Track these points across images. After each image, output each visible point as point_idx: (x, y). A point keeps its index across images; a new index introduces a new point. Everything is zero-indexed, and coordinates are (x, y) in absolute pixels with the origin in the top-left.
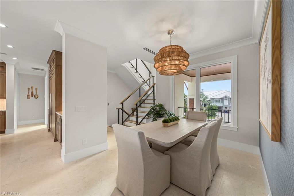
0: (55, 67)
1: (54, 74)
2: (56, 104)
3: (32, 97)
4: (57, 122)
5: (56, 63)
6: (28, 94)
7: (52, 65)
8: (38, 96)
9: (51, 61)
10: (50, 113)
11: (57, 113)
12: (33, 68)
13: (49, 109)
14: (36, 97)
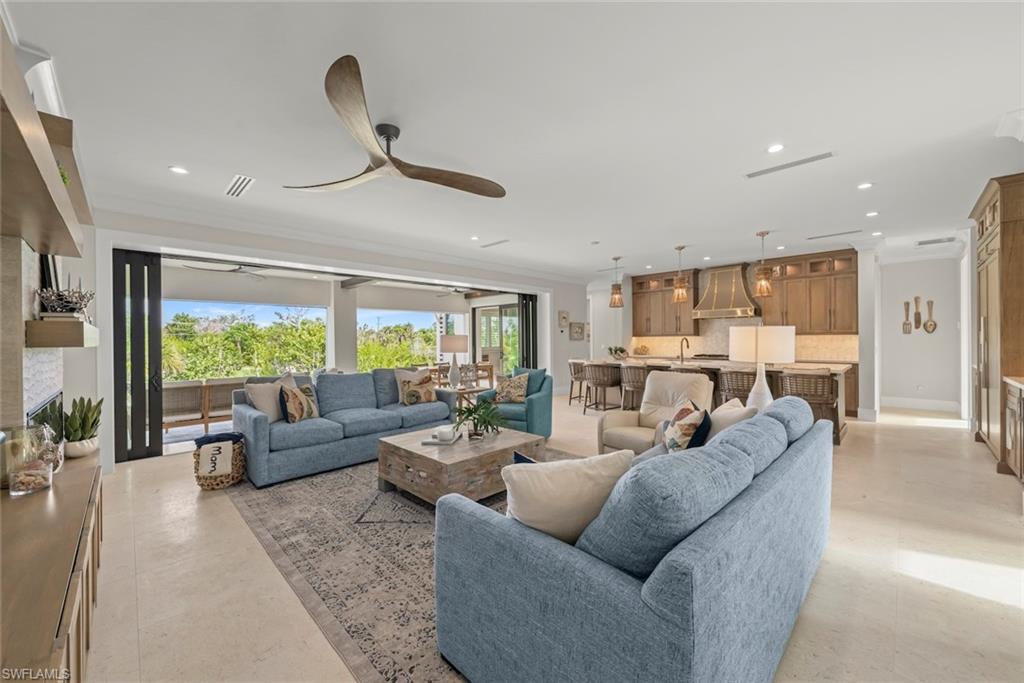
0: (998, 229)
1: (996, 254)
2: (1004, 351)
3: (917, 327)
4: (1008, 412)
5: (1003, 216)
6: (904, 319)
7: (988, 224)
8: (935, 325)
9: (984, 210)
10: (982, 382)
11: (1008, 380)
12: (921, 243)
13: (976, 367)
14: (931, 328)
